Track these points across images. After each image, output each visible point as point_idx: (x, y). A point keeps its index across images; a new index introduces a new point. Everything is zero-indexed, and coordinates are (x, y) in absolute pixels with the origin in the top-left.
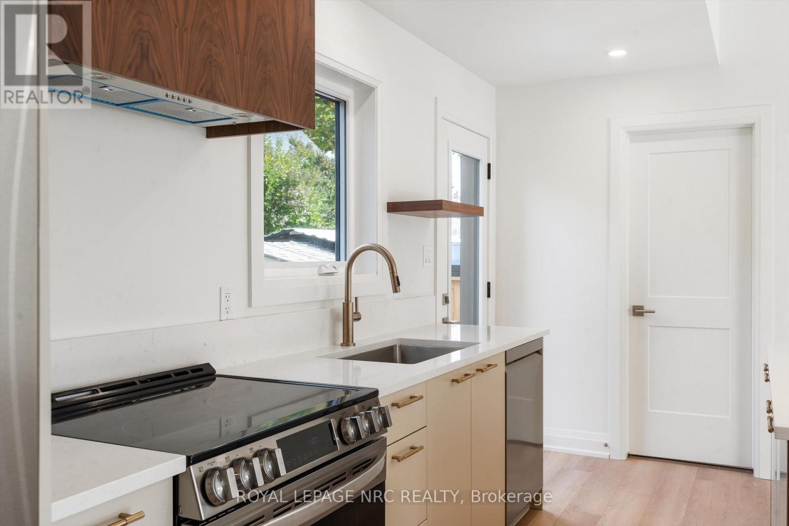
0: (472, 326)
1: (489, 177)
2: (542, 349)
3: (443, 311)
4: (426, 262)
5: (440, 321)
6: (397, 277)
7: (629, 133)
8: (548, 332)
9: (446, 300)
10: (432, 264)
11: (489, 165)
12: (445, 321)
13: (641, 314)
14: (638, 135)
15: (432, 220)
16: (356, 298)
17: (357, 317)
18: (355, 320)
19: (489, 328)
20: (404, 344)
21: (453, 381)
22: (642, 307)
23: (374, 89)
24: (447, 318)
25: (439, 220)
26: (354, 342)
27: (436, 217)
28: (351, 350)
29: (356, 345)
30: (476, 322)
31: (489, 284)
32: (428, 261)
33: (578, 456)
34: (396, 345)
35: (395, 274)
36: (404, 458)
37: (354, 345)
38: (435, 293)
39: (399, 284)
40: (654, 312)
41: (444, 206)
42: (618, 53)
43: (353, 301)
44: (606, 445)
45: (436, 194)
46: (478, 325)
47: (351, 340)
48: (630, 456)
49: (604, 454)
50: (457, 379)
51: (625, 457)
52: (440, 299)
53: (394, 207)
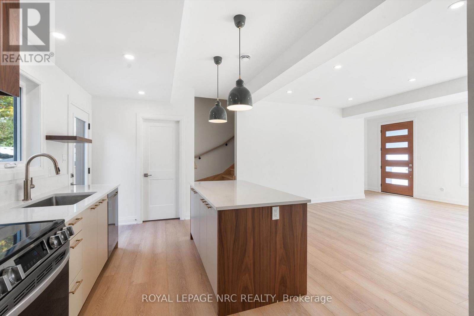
0: (82, 185)
1: (89, 129)
2: (118, 191)
3: (71, 180)
4: (64, 161)
5: (70, 184)
6: (59, 168)
7: (143, 119)
8: (119, 185)
9: (72, 176)
10: (66, 162)
11: (89, 124)
12: (72, 184)
13: (147, 176)
14: (146, 120)
15: (66, 144)
16: (32, 178)
17: (33, 187)
18: (31, 188)
19: (89, 186)
20: (57, 196)
21: (91, 209)
22: (147, 174)
23: (39, 85)
24: (73, 183)
25: (70, 144)
26: (31, 198)
27: (68, 143)
28: (29, 202)
29: (32, 199)
30: (83, 184)
31: (89, 168)
32: (64, 160)
33: (126, 225)
34: (53, 197)
35: (57, 167)
36: (75, 246)
37: (31, 199)
38: (68, 173)
39: (59, 171)
40: (151, 175)
41: (77, 138)
42: (141, 93)
43: (30, 179)
44: (136, 220)
45: (68, 133)
46: (85, 184)
47: (29, 197)
48: (143, 221)
49: (135, 223)
50: (93, 208)
51: (142, 222)
52: (70, 175)
53: (49, 138)
